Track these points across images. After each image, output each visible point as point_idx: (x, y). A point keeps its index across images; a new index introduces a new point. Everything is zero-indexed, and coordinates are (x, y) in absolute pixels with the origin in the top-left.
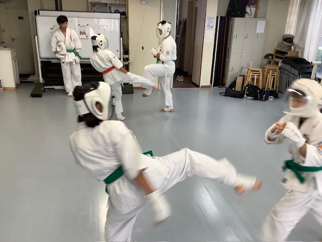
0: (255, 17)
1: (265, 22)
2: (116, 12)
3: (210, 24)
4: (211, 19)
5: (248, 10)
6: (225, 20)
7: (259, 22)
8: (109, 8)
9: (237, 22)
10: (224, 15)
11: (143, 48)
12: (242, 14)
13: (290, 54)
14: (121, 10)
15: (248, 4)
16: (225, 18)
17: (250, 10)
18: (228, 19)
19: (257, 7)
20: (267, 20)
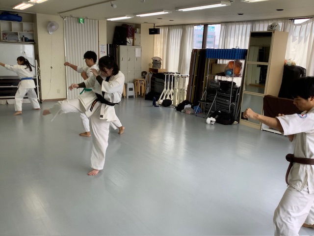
0: (133, 45)
1: (140, 49)
3: (103, 50)
4: (103, 46)
5: (128, 40)
6: (113, 47)
7: (136, 48)
9: (122, 48)
10: (111, 43)
11: (51, 68)
12: (125, 43)
13: (159, 71)
14: (30, 38)
15: (127, 36)
16: (113, 45)
17: (129, 40)
18: (115, 46)
19: (133, 38)
20: (141, 48)
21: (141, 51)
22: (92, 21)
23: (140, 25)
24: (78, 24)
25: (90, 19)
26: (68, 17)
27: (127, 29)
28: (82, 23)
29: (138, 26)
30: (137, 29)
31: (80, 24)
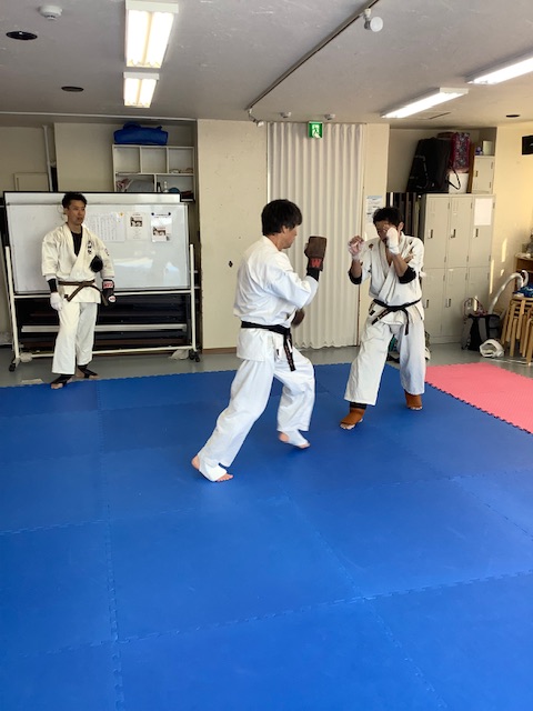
0: (469, 190)
1: (490, 201)
2: (172, 191)
4: (375, 198)
5: (452, 177)
6: (404, 199)
7: (477, 200)
8: (158, 184)
9: (433, 201)
10: (400, 190)
11: (231, 264)
12: (442, 187)
14: (182, 188)
15: (451, 166)
16: (404, 195)
17: (457, 178)
18: (411, 199)
19: (470, 172)
20: (494, 197)
21: (494, 204)
22: (349, 129)
23: (496, 128)
24: (305, 140)
25: (341, 124)
26: (279, 122)
27: (453, 144)
28: (317, 136)
29: (489, 133)
30: (485, 143)
31: (313, 140)
